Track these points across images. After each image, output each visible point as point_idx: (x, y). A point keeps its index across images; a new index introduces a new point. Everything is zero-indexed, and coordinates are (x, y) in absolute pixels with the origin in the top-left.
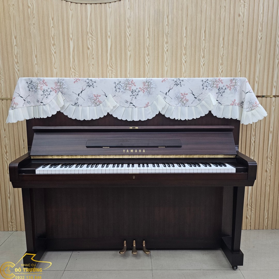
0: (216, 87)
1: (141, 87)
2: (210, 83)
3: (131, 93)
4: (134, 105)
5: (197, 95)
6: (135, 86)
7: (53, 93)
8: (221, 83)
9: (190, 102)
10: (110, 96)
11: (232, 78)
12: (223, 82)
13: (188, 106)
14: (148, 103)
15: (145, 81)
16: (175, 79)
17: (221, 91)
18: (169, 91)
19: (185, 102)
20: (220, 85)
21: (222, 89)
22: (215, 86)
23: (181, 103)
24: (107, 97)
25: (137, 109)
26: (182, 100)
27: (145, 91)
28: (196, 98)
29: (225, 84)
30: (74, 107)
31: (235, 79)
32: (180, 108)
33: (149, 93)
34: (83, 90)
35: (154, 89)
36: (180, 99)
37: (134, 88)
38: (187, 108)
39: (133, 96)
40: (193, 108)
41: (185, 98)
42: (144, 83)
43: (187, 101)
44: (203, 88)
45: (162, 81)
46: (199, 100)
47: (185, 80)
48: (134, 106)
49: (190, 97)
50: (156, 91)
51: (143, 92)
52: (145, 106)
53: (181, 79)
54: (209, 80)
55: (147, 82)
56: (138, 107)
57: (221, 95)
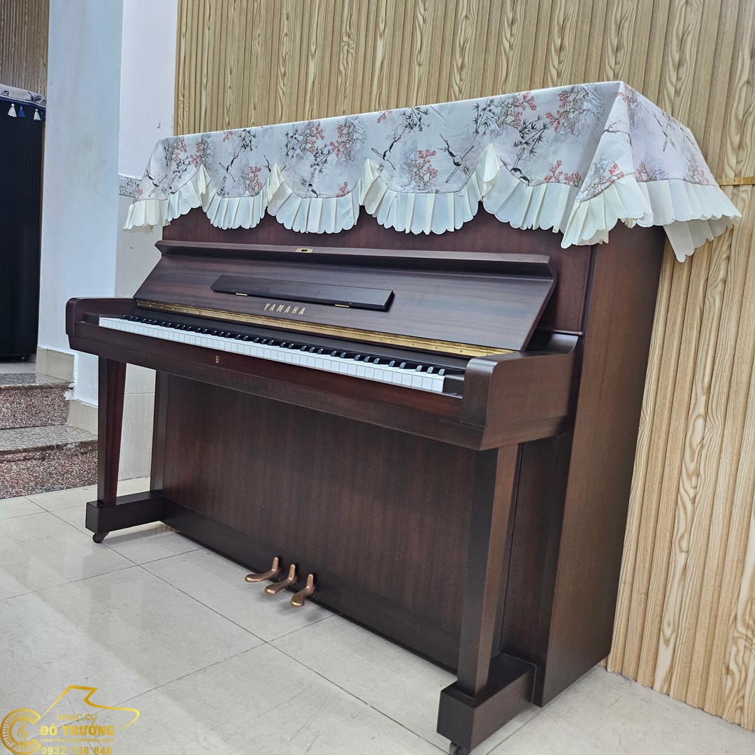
0: (515, 124)
1: (334, 142)
2: (497, 110)
3: (314, 158)
4: (313, 191)
5: (460, 153)
6: (322, 138)
7: (192, 168)
8: (529, 110)
9: (441, 178)
10: (275, 168)
11: (568, 87)
12: (535, 103)
13: (434, 191)
14: (346, 185)
15: (343, 124)
16: (408, 110)
17: (529, 136)
18: (391, 147)
19: (426, 178)
20: (528, 115)
21: (533, 128)
22: (510, 119)
23: (416, 182)
24: (270, 170)
25: (320, 200)
26: (418, 170)
27: (342, 150)
28: (457, 164)
29: (542, 110)
30: (220, 198)
31: (576, 90)
32: (412, 196)
33: (349, 155)
34: (235, 158)
35: (358, 146)
36: (415, 170)
37: (319, 144)
38: (431, 198)
39: (317, 167)
40: (451, 197)
41: (427, 165)
42: (340, 128)
43: (433, 173)
44: (477, 132)
45: (379, 121)
46: (466, 170)
47: (433, 108)
48: (315, 192)
49: (441, 162)
50: (363, 147)
51: (337, 155)
52: (338, 192)
53: (423, 108)
54: (496, 103)
55: (347, 125)
56: (324, 196)
57: (531, 152)
